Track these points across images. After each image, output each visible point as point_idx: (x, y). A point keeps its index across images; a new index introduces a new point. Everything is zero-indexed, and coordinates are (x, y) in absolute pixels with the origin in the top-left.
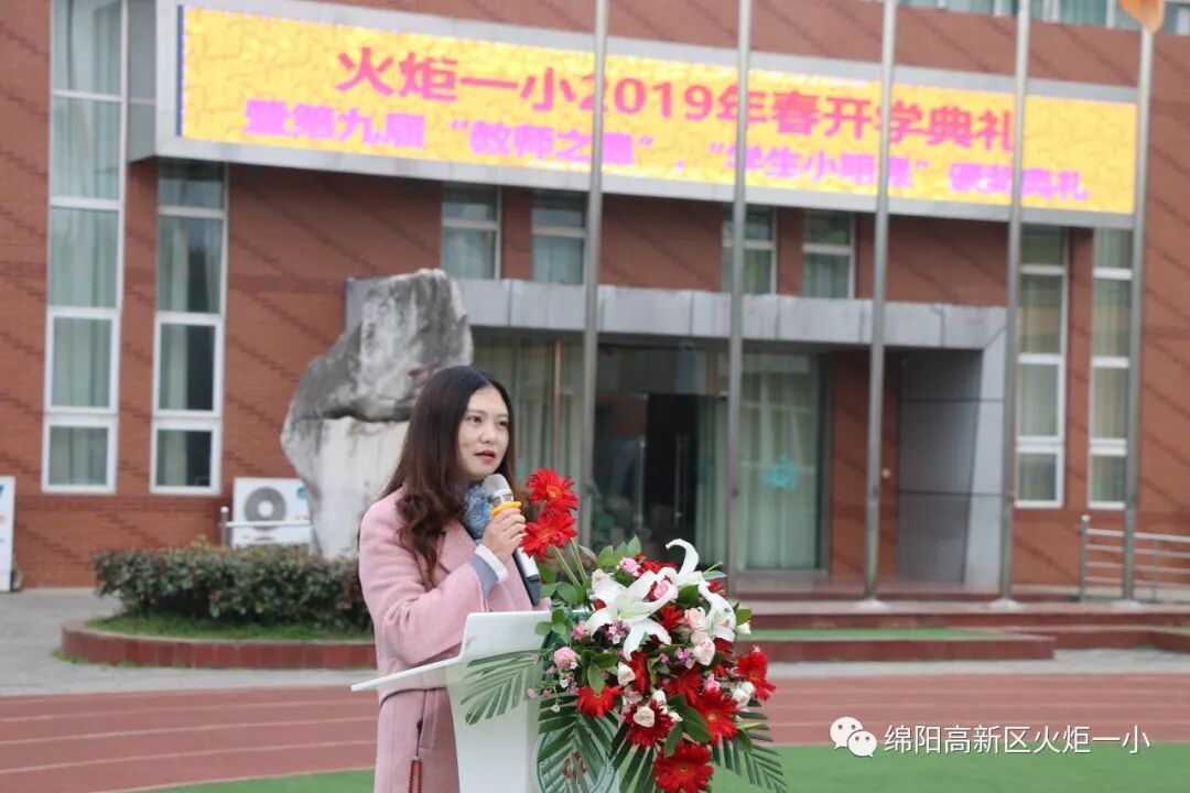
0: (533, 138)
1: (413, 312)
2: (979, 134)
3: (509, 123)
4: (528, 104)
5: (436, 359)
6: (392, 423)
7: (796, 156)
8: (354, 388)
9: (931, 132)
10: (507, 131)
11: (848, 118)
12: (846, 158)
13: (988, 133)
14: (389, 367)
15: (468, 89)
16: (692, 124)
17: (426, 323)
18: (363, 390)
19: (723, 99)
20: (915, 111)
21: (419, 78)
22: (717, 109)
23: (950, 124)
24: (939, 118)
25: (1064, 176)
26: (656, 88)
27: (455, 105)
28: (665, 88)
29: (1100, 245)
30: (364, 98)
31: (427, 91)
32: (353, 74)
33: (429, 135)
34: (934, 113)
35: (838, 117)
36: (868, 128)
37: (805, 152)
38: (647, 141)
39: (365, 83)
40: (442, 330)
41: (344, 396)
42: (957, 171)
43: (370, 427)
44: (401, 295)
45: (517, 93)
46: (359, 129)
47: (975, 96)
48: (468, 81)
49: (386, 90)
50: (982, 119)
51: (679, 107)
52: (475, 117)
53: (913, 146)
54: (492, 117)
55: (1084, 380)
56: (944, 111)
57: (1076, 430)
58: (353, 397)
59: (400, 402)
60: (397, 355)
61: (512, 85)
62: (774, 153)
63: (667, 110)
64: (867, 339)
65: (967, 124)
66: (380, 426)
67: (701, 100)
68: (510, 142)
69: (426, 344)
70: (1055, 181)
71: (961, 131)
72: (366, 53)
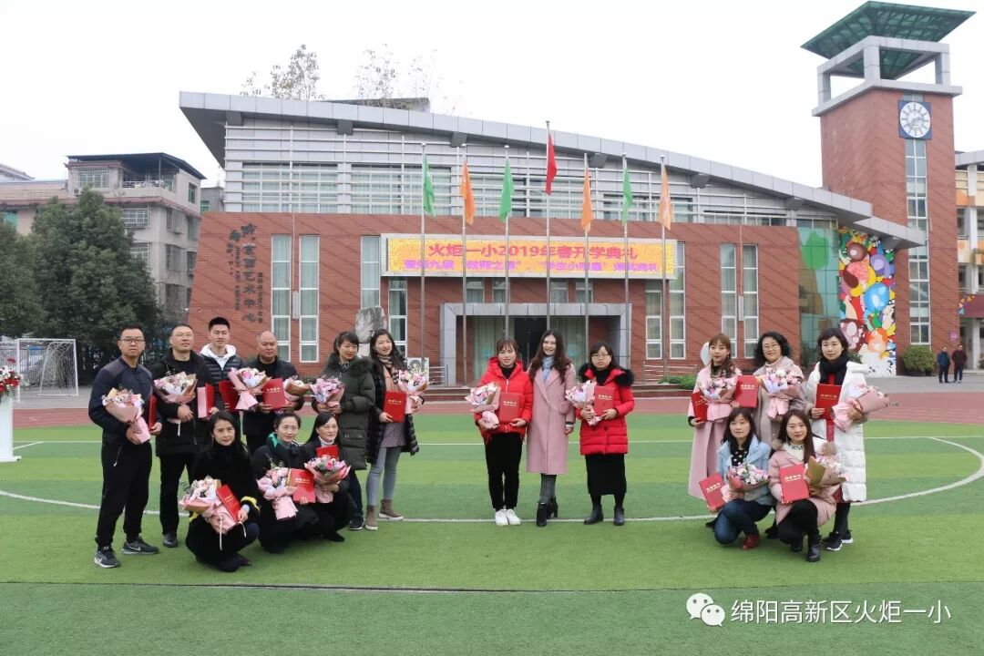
0: (484, 264)
1: (369, 316)
2: (623, 255)
3: (478, 261)
4: (483, 255)
7: (565, 264)
9: (607, 255)
10: (478, 263)
11: (581, 252)
12: (581, 264)
13: (626, 254)
14: (363, 330)
15: (467, 253)
16: (533, 257)
17: (373, 319)
19: (542, 250)
20: (603, 249)
21: (452, 251)
22: (540, 252)
23: (614, 252)
24: (610, 251)
25: (651, 265)
26: (522, 248)
27: (462, 257)
28: (524, 248)
29: (671, 284)
30: (437, 257)
31: (454, 254)
32: (434, 251)
33: (455, 266)
34: (608, 249)
35: (578, 252)
36: (587, 255)
37: (568, 262)
38: (520, 262)
39: (437, 253)
40: (378, 320)
42: (616, 265)
44: (365, 313)
45: (480, 253)
46: (435, 265)
48: (466, 250)
49: (443, 255)
50: (624, 250)
51: (529, 253)
53: (602, 259)
54: (473, 260)
55: (668, 322)
56: (611, 249)
57: (666, 338)
60: (365, 327)
61: (479, 251)
62: (560, 263)
63: (525, 254)
64: (583, 314)
65: (619, 252)
67: (535, 251)
68: (478, 266)
69: (374, 324)
70: (648, 267)
71: (617, 254)
72: (437, 245)
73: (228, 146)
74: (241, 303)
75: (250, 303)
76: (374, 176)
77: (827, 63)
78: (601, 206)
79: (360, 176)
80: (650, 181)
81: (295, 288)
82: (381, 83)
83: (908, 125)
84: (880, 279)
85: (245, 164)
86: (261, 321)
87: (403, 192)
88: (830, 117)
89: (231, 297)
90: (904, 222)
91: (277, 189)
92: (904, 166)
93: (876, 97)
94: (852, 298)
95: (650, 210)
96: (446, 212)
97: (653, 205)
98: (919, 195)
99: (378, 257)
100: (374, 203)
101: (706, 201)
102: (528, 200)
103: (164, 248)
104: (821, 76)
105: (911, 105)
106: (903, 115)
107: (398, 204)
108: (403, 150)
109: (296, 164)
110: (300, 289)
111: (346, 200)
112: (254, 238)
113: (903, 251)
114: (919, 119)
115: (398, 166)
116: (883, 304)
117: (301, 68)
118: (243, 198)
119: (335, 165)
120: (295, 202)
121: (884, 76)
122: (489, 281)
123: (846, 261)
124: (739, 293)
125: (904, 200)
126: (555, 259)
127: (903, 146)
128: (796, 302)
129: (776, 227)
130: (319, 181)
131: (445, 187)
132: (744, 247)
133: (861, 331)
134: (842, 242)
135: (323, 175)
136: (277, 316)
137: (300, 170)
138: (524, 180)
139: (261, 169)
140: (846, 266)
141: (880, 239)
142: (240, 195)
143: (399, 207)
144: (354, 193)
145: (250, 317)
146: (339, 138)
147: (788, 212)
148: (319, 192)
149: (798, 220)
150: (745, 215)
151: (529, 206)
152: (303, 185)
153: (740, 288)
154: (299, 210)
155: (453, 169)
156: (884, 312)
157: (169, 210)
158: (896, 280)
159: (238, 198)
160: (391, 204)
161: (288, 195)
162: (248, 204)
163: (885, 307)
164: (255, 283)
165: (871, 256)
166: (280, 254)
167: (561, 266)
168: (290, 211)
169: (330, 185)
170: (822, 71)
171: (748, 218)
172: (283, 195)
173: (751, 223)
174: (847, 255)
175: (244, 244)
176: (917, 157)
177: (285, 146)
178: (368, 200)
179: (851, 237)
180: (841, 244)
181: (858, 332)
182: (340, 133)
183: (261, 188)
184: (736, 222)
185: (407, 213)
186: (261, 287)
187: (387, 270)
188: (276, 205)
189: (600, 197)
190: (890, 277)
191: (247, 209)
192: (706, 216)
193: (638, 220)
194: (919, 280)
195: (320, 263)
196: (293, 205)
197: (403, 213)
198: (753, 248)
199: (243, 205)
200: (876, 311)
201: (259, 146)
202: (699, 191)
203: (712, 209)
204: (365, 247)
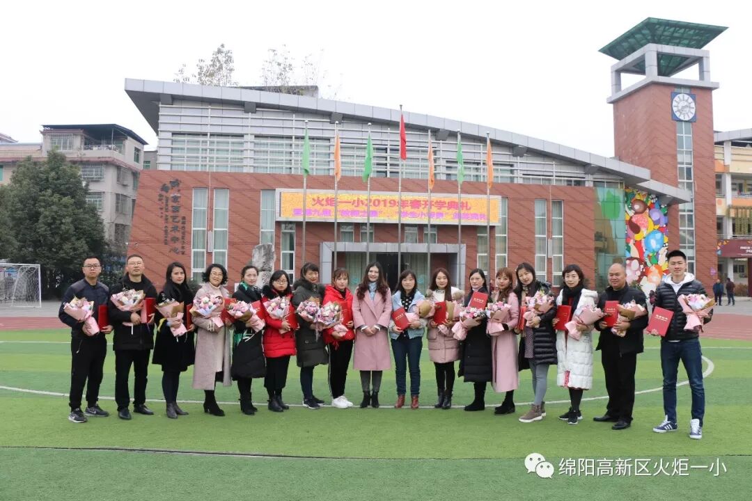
0: (355, 213)
1: (262, 251)
2: (460, 207)
3: (349, 210)
4: (354, 206)
5: (268, 260)
7: (416, 213)
9: (447, 207)
11: (428, 205)
13: (462, 206)
16: (390, 208)
17: (266, 253)
19: (398, 202)
20: (444, 203)
21: (329, 202)
22: (396, 204)
23: (452, 205)
25: (481, 215)
26: (383, 201)
27: (337, 207)
28: (385, 201)
29: (497, 230)
30: (318, 207)
31: (331, 205)
32: (316, 202)
33: (332, 213)
34: (449, 203)
35: (426, 205)
36: (433, 207)
37: (418, 212)
38: (380, 212)
39: (318, 204)
40: (269, 254)
42: (455, 215)
44: (260, 248)
45: (351, 204)
46: (317, 213)
48: (340, 202)
49: (322, 205)
50: (461, 203)
51: (388, 205)
52: (341, 210)
53: (444, 210)
54: (346, 209)
55: (494, 257)
56: (451, 202)
62: (411, 213)
63: (385, 206)
67: (393, 203)
68: (350, 214)
70: (479, 216)
71: (456, 206)
72: (318, 198)
73: (161, 120)
74: (169, 239)
75: (175, 239)
76: (272, 144)
77: (618, 64)
78: (444, 170)
79: (261, 144)
80: (481, 151)
81: (210, 228)
82: (281, 74)
83: (679, 111)
84: (657, 227)
85: (174, 134)
86: (183, 253)
87: (294, 157)
88: (620, 104)
89: (161, 235)
90: (676, 184)
91: (198, 153)
92: (675, 141)
93: (654, 90)
94: (636, 241)
95: (481, 173)
96: (326, 173)
97: (484, 169)
98: (687, 164)
99: (274, 207)
100: (272, 165)
101: (525, 167)
102: (388, 165)
103: (115, 197)
104: (614, 74)
105: (681, 96)
106: (674, 104)
107: (289, 166)
108: (294, 125)
109: (212, 135)
110: (214, 229)
111: (251, 163)
112: (179, 191)
113: (673, 206)
114: (686, 106)
115: (290, 138)
116: (658, 246)
117: (221, 61)
118: (172, 160)
119: (242, 136)
120: (212, 163)
121: (660, 73)
122: (358, 226)
123: (631, 213)
124: (548, 237)
125: (676, 168)
126: (409, 209)
127: (675, 126)
128: (593, 244)
129: (577, 187)
130: (230, 147)
131: (325, 154)
132: (554, 202)
133: (642, 266)
134: (629, 199)
135: (233, 143)
136: (196, 250)
137: (215, 139)
138: (386, 149)
139: (186, 138)
140: (631, 217)
141: (657, 197)
142: (170, 158)
143: (290, 168)
144: (256, 157)
145: (175, 250)
146: (245, 115)
147: (586, 176)
148: (230, 156)
149: (594, 182)
150: (554, 177)
151: (389, 169)
152: (218, 150)
153: (550, 233)
154: (214, 170)
155: (332, 140)
156: (660, 252)
157: (118, 168)
158: (669, 228)
159: (168, 160)
160: (284, 166)
161: (206, 158)
162: (175, 165)
163: (660, 249)
164: (180, 225)
165: (650, 210)
166: (199, 202)
167: (413, 215)
168: (207, 170)
169: (238, 151)
170: (615, 69)
171: (556, 180)
172: (202, 158)
173: (559, 184)
174: (632, 208)
175: (172, 194)
176: (685, 135)
177: (204, 121)
178: (267, 163)
179: (634, 195)
180: (627, 200)
181: (640, 267)
182: (247, 112)
183: (186, 151)
184: (547, 183)
185: (296, 174)
186: (183, 227)
187: (280, 215)
188: (197, 165)
189: (443, 163)
190: (665, 226)
191: (175, 168)
192: (524, 178)
193: (472, 180)
194: (687, 228)
195: (229, 210)
196: (210, 166)
197: (293, 173)
198: (560, 203)
199: (172, 165)
200: (654, 251)
201: (184, 120)
202: (519, 159)
203: (529, 173)
204: (264, 199)
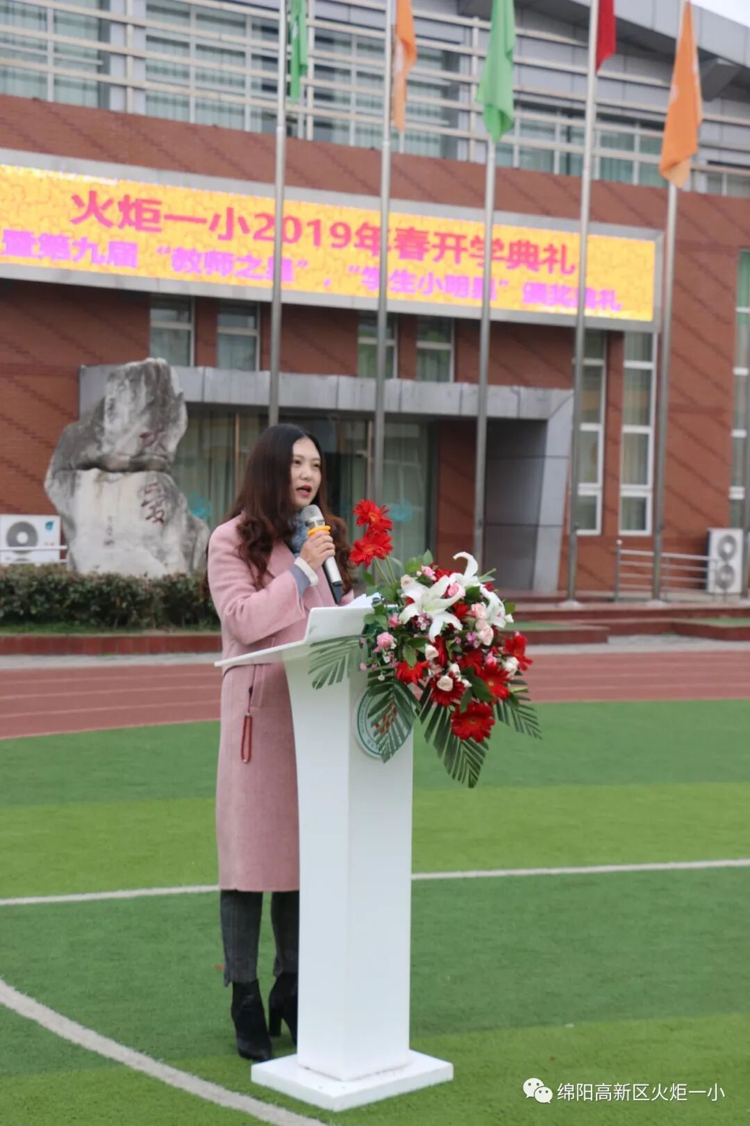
0: (216, 260)
1: (143, 390)
2: (545, 261)
3: (200, 249)
4: (215, 236)
5: (160, 426)
6: (128, 473)
7: (413, 276)
8: (99, 448)
9: (510, 259)
10: (199, 256)
11: (450, 248)
12: (448, 278)
13: (551, 261)
14: (126, 431)
15: (170, 223)
16: (336, 252)
17: (152, 398)
18: (106, 449)
19: (359, 233)
20: (499, 244)
21: (133, 215)
22: (355, 239)
23: (523, 254)
24: (515, 249)
25: (604, 293)
26: (309, 224)
27: (159, 235)
28: (316, 224)
29: (628, 344)
30: (91, 229)
31: (138, 225)
32: (84, 210)
33: (141, 258)
34: (512, 245)
35: (442, 247)
36: (464, 255)
37: (419, 273)
38: (303, 263)
39: (93, 218)
40: (164, 404)
41: (92, 453)
42: (528, 288)
43: (111, 476)
44: (134, 377)
45: (206, 227)
46: (89, 252)
47: (542, 234)
48: (169, 217)
49: (108, 224)
50: (546, 250)
51: (327, 238)
52: (174, 246)
53: (498, 269)
54: (188, 245)
55: (616, 442)
56: (519, 244)
57: (611, 478)
58: (98, 454)
59: (133, 457)
60: (131, 422)
61: (203, 221)
62: (396, 274)
63: (317, 241)
65: (536, 254)
66: (119, 475)
67: (342, 234)
68: (202, 265)
69: (153, 415)
70: (598, 298)
71: (532, 259)
72: (93, 195)
96: (91, 100)
101: (714, 136)
122: (208, 309)
126: (395, 262)
192: (709, 175)
193: (557, 171)
203: (725, 157)
